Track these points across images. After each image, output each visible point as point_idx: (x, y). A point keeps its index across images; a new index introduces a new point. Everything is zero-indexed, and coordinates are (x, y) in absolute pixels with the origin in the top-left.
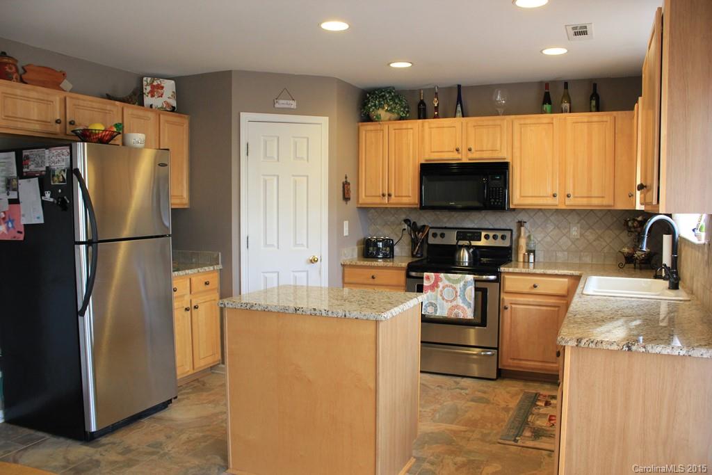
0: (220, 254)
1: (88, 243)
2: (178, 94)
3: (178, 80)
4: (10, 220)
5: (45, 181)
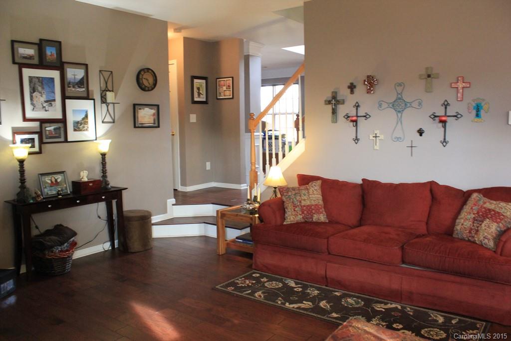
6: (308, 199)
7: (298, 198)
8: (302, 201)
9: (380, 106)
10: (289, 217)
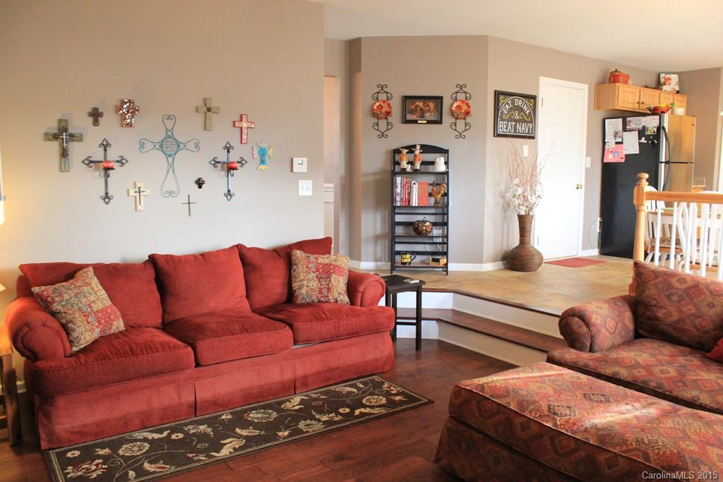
0: (705, 179)
1: (667, 163)
2: (680, 83)
3: (679, 74)
4: (616, 152)
5: (642, 133)
6: (97, 300)
7: (84, 300)
8: (92, 305)
9: (142, 146)
10: (83, 337)
